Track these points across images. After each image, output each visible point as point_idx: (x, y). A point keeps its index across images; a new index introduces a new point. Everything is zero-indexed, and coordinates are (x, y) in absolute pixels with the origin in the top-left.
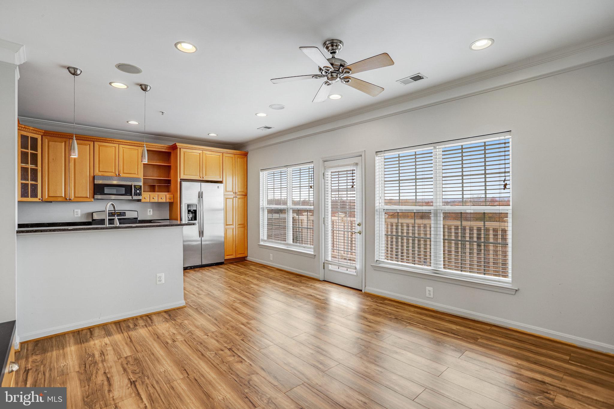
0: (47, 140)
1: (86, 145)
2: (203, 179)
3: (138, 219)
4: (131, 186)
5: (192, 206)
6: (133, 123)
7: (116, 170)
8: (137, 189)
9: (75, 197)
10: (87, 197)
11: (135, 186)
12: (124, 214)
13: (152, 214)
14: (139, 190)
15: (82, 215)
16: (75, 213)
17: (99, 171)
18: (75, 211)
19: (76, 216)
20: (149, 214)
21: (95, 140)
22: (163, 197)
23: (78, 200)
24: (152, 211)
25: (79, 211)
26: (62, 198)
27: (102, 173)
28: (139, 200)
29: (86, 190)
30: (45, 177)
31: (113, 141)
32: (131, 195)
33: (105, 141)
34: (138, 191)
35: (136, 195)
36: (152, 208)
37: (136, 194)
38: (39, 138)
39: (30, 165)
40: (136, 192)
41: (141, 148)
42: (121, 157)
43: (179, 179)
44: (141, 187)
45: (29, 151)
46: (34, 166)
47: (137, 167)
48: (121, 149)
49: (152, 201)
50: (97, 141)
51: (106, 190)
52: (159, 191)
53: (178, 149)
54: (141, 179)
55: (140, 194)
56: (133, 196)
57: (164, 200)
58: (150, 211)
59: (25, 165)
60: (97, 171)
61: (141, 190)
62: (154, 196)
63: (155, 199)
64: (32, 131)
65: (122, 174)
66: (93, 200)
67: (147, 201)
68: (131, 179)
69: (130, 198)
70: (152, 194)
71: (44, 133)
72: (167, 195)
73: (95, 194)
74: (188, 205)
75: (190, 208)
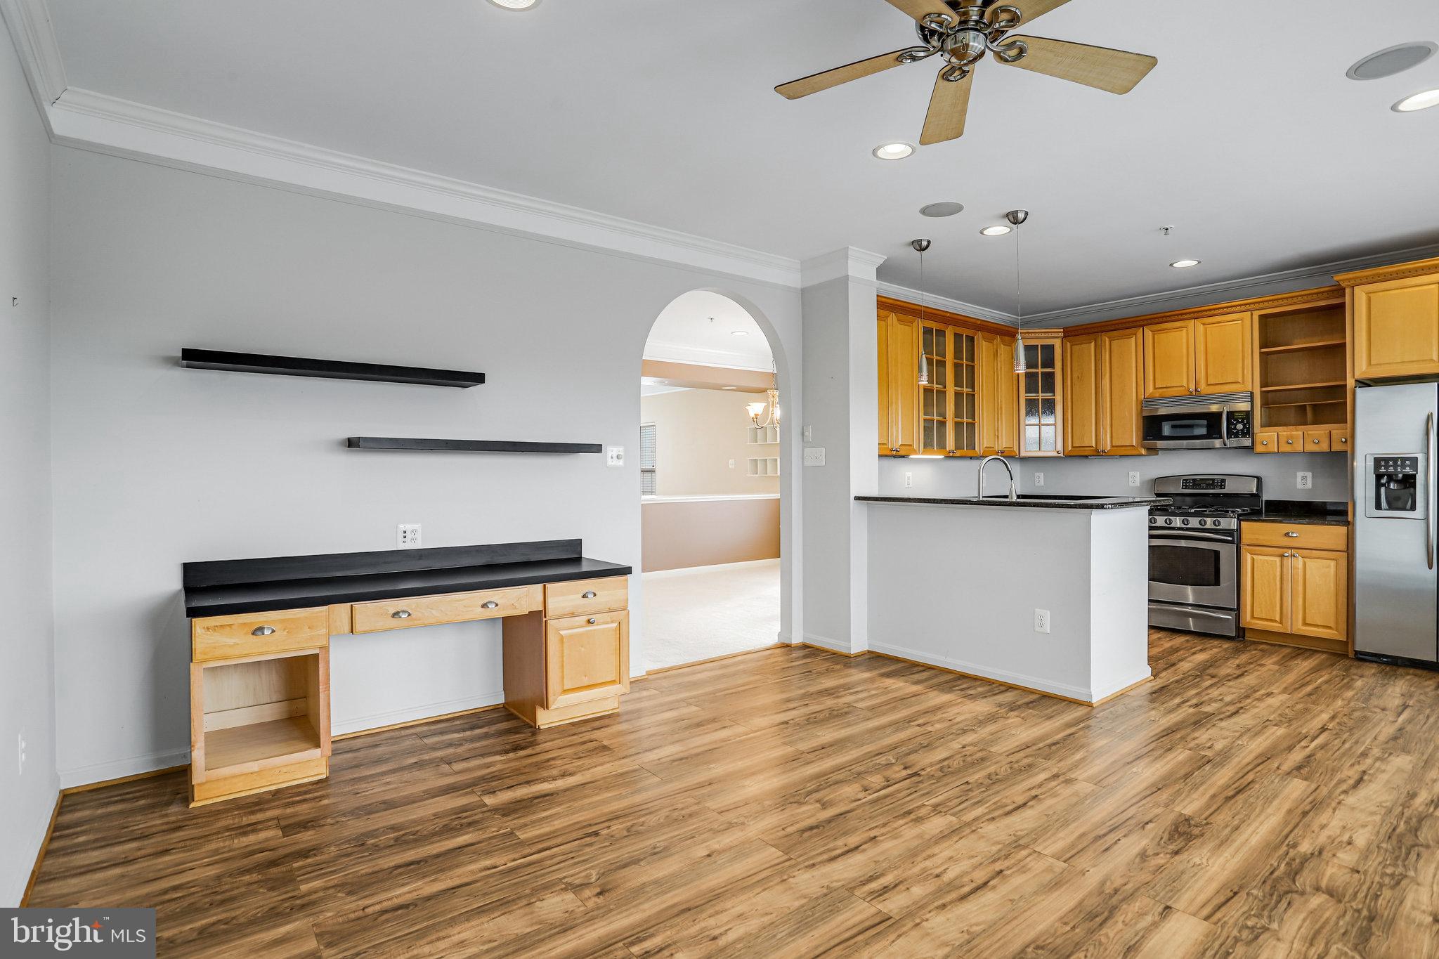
0: (1069, 344)
1: (1128, 337)
3: (1265, 497)
4: (1219, 414)
5: (1387, 463)
6: (1185, 264)
7: (1190, 380)
8: (1240, 423)
9: (1112, 446)
10: (1133, 446)
11: (1231, 415)
12: (1222, 483)
13: (1309, 485)
14: (1242, 421)
15: (1142, 483)
16: (1131, 479)
17: (1156, 388)
18: (1131, 474)
19: (1131, 484)
20: (1300, 485)
21: (1145, 322)
22: (1317, 436)
23: (1120, 453)
24: (1309, 475)
25: (1137, 475)
26: (1091, 449)
27: (1160, 390)
28: (1251, 449)
29: (1131, 433)
30: (1067, 412)
31: (1182, 314)
32: (1221, 437)
33: (1165, 319)
34: (1241, 425)
35: (1236, 436)
36: (1311, 468)
37: (1233, 434)
38: (1057, 343)
39: (1040, 394)
40: (1235, 428)
41: (1252, 315)
42: (1201, 347)
43: (1350, 382)
44: (1248, 417)
45: (1040, 370)
46: (1048, 395)
47: (1241, 365)
48: (1201, 328)
49: (1288, 449)
50: (1146, 325)
51: (1166, 429)
52: (1315, 422)
53: (1348, 291)
54: (1252, 393)
55: (1248, 432)
56: (1228, 438)
57: (1324, 447)
58: (1304, 478)
59: (1032, 395)
60: (1150, 389)
61: (1248, 423)
62: (1292, 437)
63: (1295, 445)
64: (1043, 335)
65: (1203, 388)
66: (1143, 452)
67: (1272, 450)
68: (1225, 398)
69: (1217, 443)
70: (1284, 432)
71: (1064, 332)
72: (1333, 432)
73: (1145, 438)
74: (1377, 461)
75: (1386, 468)
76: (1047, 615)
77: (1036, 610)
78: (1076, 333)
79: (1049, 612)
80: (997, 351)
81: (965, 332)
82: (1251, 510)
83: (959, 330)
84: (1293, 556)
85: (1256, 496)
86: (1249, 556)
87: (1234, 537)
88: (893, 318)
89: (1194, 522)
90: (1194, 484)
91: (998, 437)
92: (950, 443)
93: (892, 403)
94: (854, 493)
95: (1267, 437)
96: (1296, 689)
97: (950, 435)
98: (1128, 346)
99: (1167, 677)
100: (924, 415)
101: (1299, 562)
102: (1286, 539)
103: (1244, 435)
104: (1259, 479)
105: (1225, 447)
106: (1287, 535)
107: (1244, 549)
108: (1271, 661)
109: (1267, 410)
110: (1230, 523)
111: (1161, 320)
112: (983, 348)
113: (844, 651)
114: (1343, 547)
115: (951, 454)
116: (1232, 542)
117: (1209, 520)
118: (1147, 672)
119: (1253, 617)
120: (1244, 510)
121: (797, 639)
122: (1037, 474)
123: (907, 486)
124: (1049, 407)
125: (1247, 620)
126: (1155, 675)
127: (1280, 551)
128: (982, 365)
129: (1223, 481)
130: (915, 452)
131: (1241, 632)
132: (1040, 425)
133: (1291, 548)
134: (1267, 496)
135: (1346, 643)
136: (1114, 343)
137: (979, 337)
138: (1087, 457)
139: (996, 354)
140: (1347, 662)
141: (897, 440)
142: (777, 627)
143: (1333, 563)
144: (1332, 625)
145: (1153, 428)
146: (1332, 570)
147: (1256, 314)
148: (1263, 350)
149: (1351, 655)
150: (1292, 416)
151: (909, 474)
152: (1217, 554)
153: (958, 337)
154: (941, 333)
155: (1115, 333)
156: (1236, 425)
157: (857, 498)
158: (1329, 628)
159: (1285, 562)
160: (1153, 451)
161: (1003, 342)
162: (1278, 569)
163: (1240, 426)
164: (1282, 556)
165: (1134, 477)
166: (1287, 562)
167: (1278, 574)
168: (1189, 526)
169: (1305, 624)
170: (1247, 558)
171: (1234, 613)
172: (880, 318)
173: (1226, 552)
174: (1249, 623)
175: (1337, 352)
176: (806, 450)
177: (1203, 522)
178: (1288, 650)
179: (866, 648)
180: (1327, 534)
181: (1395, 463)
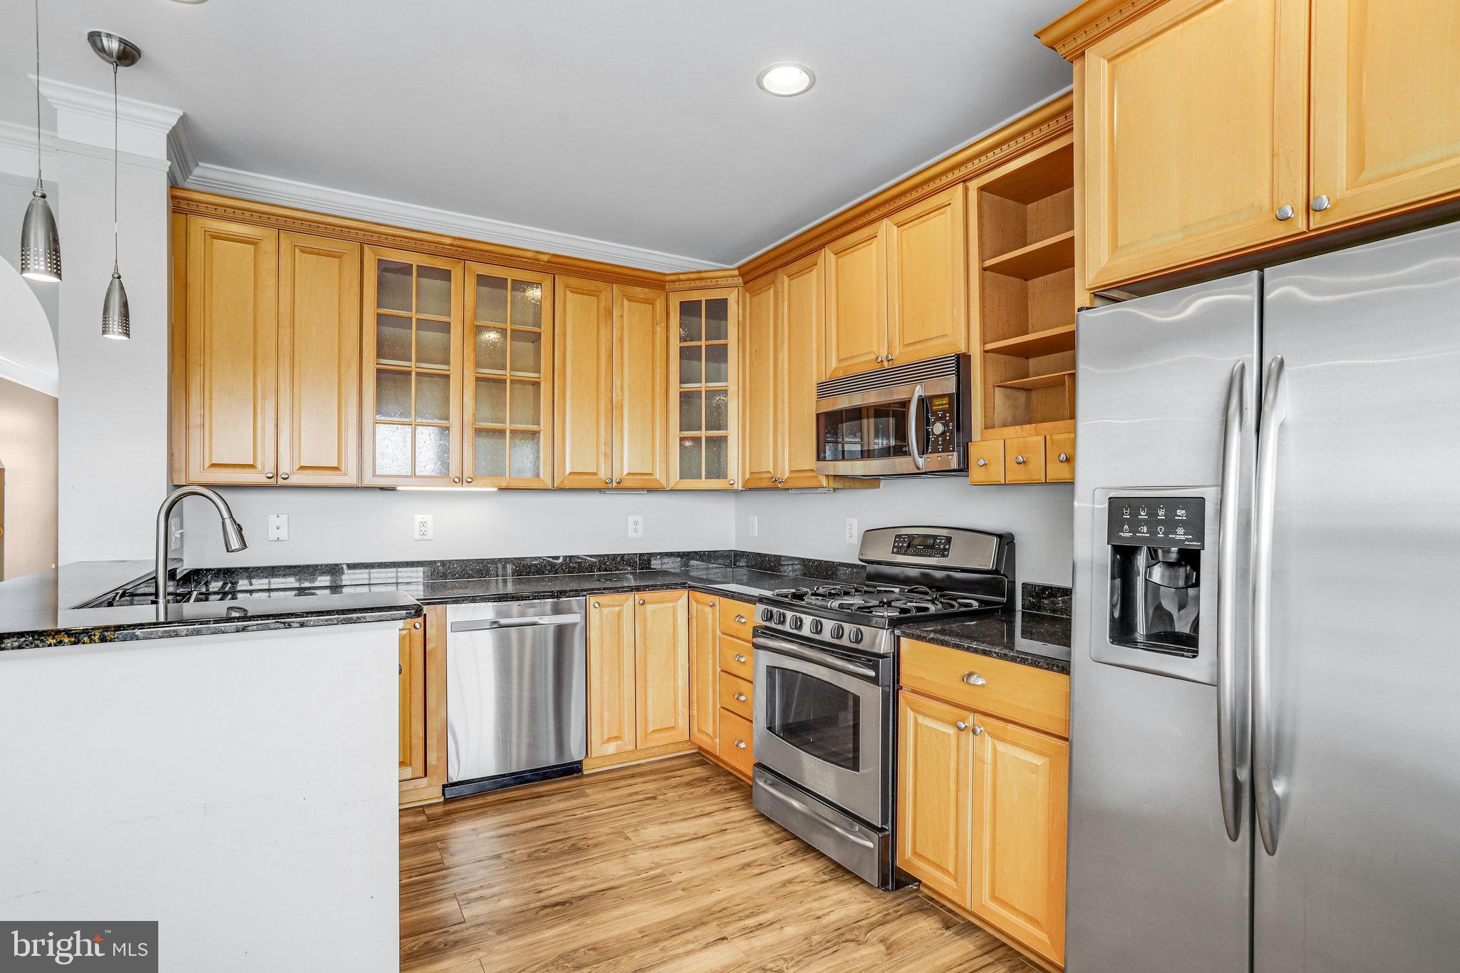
0: (747, 296)
1: (810, 268)
2: (1316, 223)
4: (909, 402)
5: (1135, 514)
7: (882, 341)
8: (939, 419)
9: (791, 472)
10: (805, 469)
12: (945, 546)
14: (943, 417)
15: (859, 538)
16: (847, 530)
17: (839, 361)
18: (847, 522)
19: (848, 540)
21: (825, 240)
25: (855, 523)
26: (769, 475)
27: (845, 364)
30: (746, 412)
32: (910, 451)
34: (940, 424)
35: (932, 450)
37: (926, 444)
38: (732, 296)
39: (704, 383)
40: (932, 433)
41: (966, 188)
44: (952, 405)
45: (703, 343)
46: (717, 386)
48: (894, 232)
49: (1017, 474)
50: (829, 244)
54: (963, 358)
55: (952, 439)
59: (690, 387)
60: (833, 363)
61: (954, 420)
62: (1028, 448)
63: (1030, 466)
64: (709, 283)
65: (896, 353)
66: (825, 483)
67: (995, 476)
69: (907, 465)
71: (741, 276)
73: (821, 457)
74: (1116, 506)
75: (1134, 529)
78: (754, 275)
80: (610, 310)
81: (514, 275)
84: (975, 729)
86: (911, 714)
87: (885, 671)
90: (912, 546)
95: (988, 448)
98: (808, 290)
100: (379, 414)
101: (986, 747)
102: (965, 687)
103: (948, 448)
104: (1003, 540)
105: (918, 472)
106: (965, 677)
107: (902, 696)
112: (569, 303)
114: (1058, 727)
116: (882, 681)
117: (848, 629)
119: (915, 852)
125: (907, 856)
127: (957, 714)
128: (564, 333)
133: (974, 712)
136: (793, 284)
137: (554, 285)
139: (606, 316)
143: (1043, 760)
145: (828, 436)
147: (975, 186)
148: (984, 263)
152: (854, 701)
153: (489, 282)
155: (795, 268)
156: (935, 424)
159: (963, 741)
161: (627, 295)
162: (954, 756)
163: (941, 428)
164: (960, 727)
166: (968, 740)
167: (954, 766)
168: (820, 636)
170: (909, 722)
171: (878, 836)
173: (871, 701)
174: (908, 865)
177: (840, 631)
181: (1152, 514)
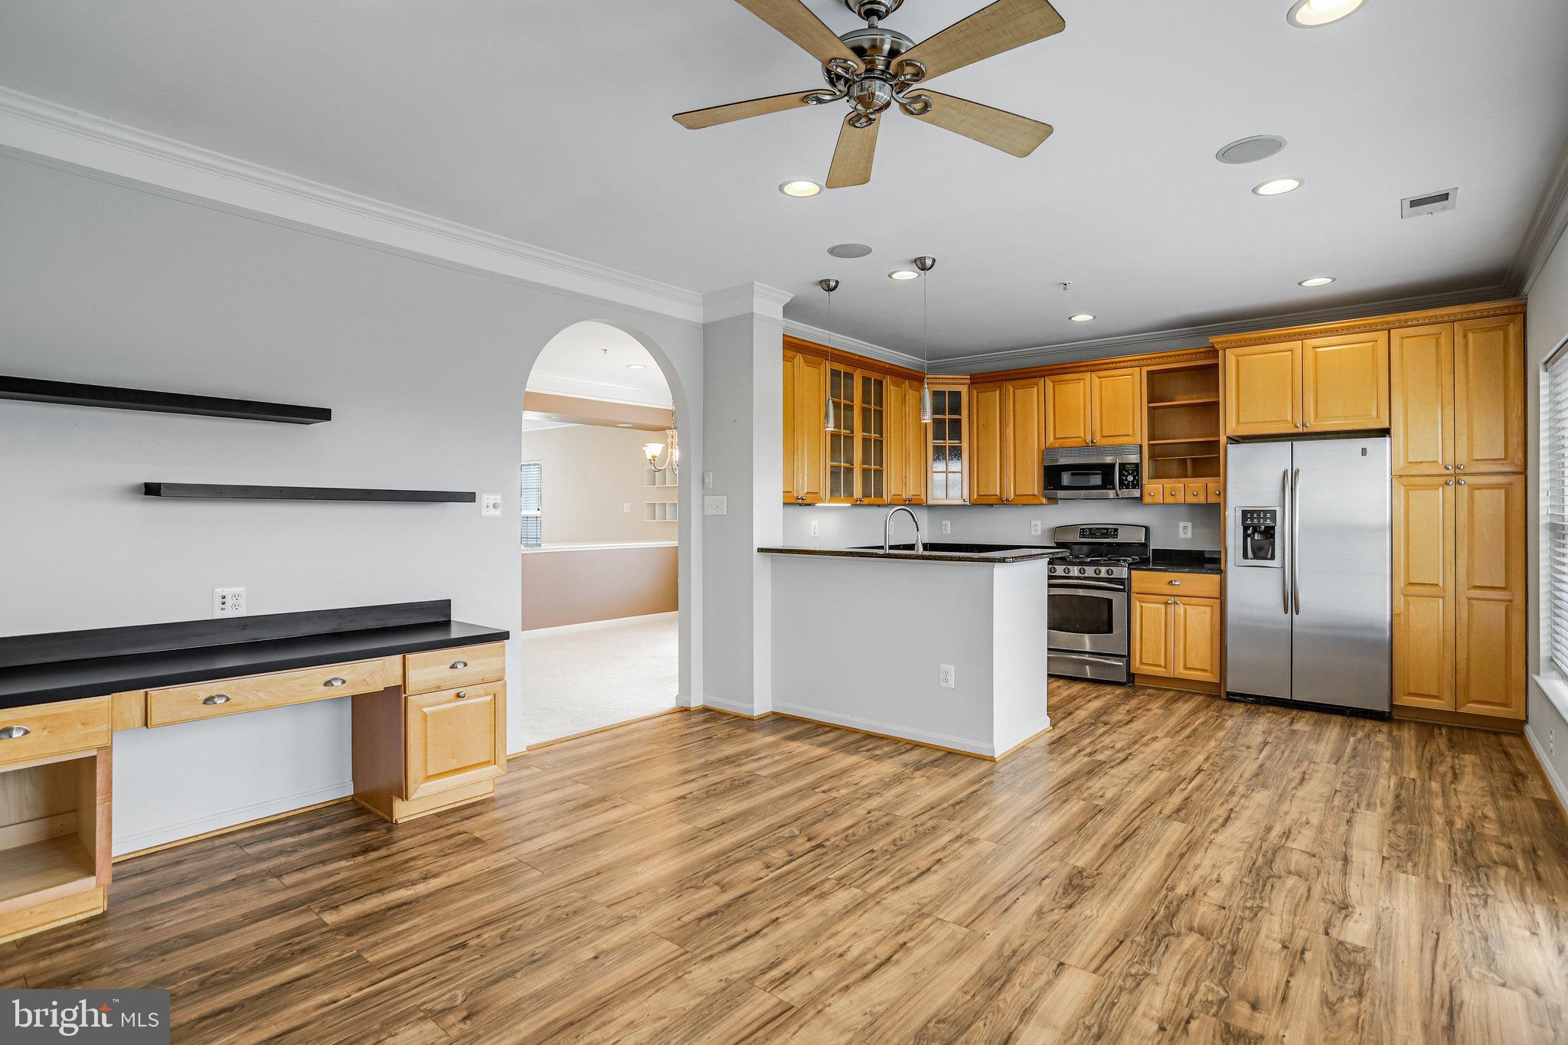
0: (975, 392)
1: (1031, 386)
2: (1305, 430)
3: (1152, 547)
4: (1113, 465)
5: (1252, 515)
6: (1082, 318)
7: (1087, 431)
8: (1129, 474)
9: (1016, 495)
10: (1034, 495)
11: (1123, 466)
12: (1115, 533)
13: (1189, 535)
14: (1133, 473)
15: (1043, 532)
16: (1032, 528)
17: (1055, 438)
18: (1033, 523)
19: (1033, 533)
20: (1182, 535)
21: (1047, 373)
22: (1193, 489)
23: (1023, 502)
24: (1189, 525)
25: (1039, 523)
26: (996, 497)
27: (1059, 441)
28: (1140, 500)
29: (1033, 483)
30: (973, 459)
31: (1079, 367)
32: (1114, 488)
33: (1064, 371)
34: (1131, 476)
35: (1127, 488)
36: (1191, 519)
37: (1123, 484)
38: (964, 390)
39: (948, 441)
40: (1126, 480)
41: (1141, 370)
42: (1096, 399)
43: (1223, 439)
44: (1137, 468)
45: (947, 417)
46: (955, 442)
47: (1131, 419)
48: (1096, 380)
49: (1170, 500)
50: (1049, 375)
51: (1066, 478)
52: (1195, 475)
53: (1221, 353)
54: (1141, 446)
55: (1137, 484)
56: (1120, 489)
57: (1202, 499)
58: (1185, 528)
59: (940, 442)
60: (1051, 439)
61: (1138, 475)
62: (1174, 489)
63: (1177, 496)
64: (951, 381)
65: (1098, 439)
66: (1044, 501)
67: (1157, 501)
68: (1118, 450)
69: (1111, 494)
70: (1169, 483)
71: (970, 379)
72: (1209, 485)
73: (1046, 488)
74: (1245, 513)
75: (1252, 520)
76: (951, 670)
77: (941, 665)
78: (982, 380)
79: (953, 667)
80: (905, 396)
81: (874, 376)
82: (1141, 558)
83: (868, 374)
84: (1175, 603)
85: (1145, 545)
86: (1138, 604)
87: (1124, 585)
88: (799, 359)
89: (1090, 571)
90: (1090, 534)
91: (906, 484)
92: (858, 491)
93: (797, 449)
94: (757, 544)
95: (1153, 488)
96: (1177, 732)
97: (857, 481)
98: (1030, 398)
99: (1066, 726)
100: (831, 461)
101: (1181, 609)
102: (1169, 587)
103: (1134, 487)
104: (1147, 528)
105: (1117, 497)
106: (1170, 583)
107: (1134, 596)
108: (1157, 705)
109: (1154, 462)
110: (1121, 572)
111: (1061, 371)
112: (892, 391)
113: (747, 714)
114: (1217, 595)
115: (859, 503)
116: (1123, 590)
117: (1103, 569)
118: (1046, 722)
119: (1141, 663)
120: (1134, 559)
121: (696, 701)
122: (944, 522)
123: (813, 535)
124: (956, 453)
125: (1137, 666)
126: (1054, 725)
127: (1165, 598)
128: (890, 411)
129: (1116, 530)
130: (822, 501)
131: (1131, 677)
132: (947, 472)
133: (1174, 596)
134: (1154, 545)
135: (1218, 685)
136: (1018, 392)
137: (887, 381)
138: (992, 505)
139: (904, 400)
140: (1220, 703)
141: (803, 487)
142: (676, 691)
143: (1208, 610)
144: (1208, 668)
145: (1053, 477)
146: (1208, 616)
147: (1145, 370)
148: (1151, 405)
149: (1224, 696)
150: (1175, 468)
151: (815, 523)
152: (1110, 602)
153: (866, 381)
154: (849, 376)
155: (1019, 382)
156: (1127, 476)
157: (760, 550)
158: (1205, 671)
159: (1169, 610)
160: (1053, 500)
161: (911, 386)
162: (1163, 616)
163: (1130, 478)
164: (1166, 603)
165: (1036, 525)
166: (1171, 608)
167: (1163, 621)
168: (1086, 575)
169: (1186, 668)
170: (1136, 606)
171: (1125, 659)
172: (785, 358)
173: (1118, 599)
174: (1137, 669)
175: (1211, 410)
176: (706, 497)
177: (1097, 571)
178: (1170, 694)
179: (770, 709)
180: (1202, 582)
181: (1259, 515)
